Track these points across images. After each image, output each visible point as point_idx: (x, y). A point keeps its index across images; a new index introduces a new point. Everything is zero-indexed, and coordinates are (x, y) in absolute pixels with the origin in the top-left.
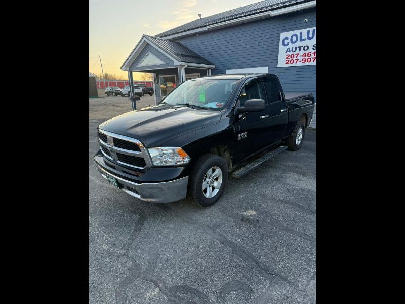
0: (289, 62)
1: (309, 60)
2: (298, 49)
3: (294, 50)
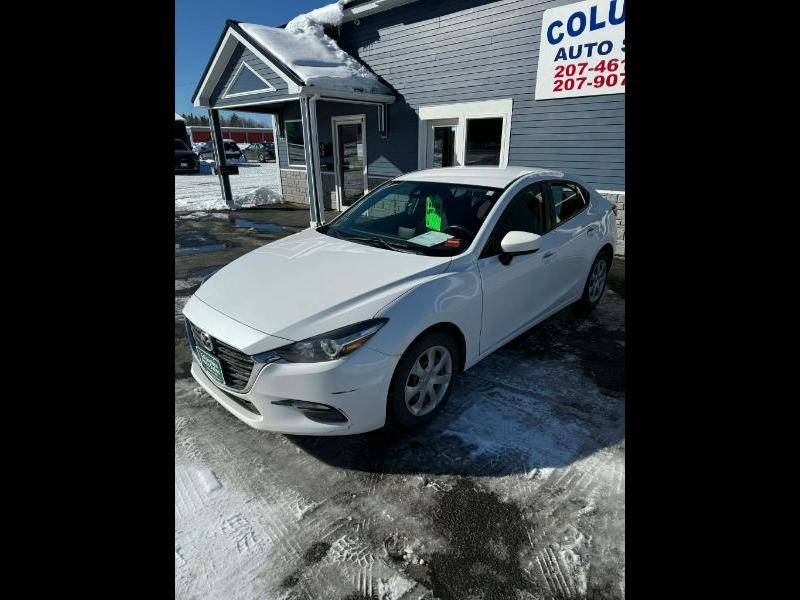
0: (563, 87)
1: (612, 80)
2: (585, 50)
3: (575, 53)
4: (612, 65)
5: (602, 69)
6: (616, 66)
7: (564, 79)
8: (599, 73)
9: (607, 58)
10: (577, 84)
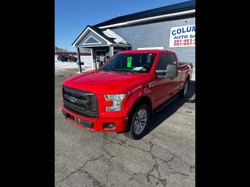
0: (176, 45)
1: (188, 44)
2: (181, 37)
3: (179, 37)
4: (188, 40)
5: (185, 41)
6: (189, 41)
7: (176, 43)
8: (185, 42)
9: (187, 39)
10: (179, 44)
